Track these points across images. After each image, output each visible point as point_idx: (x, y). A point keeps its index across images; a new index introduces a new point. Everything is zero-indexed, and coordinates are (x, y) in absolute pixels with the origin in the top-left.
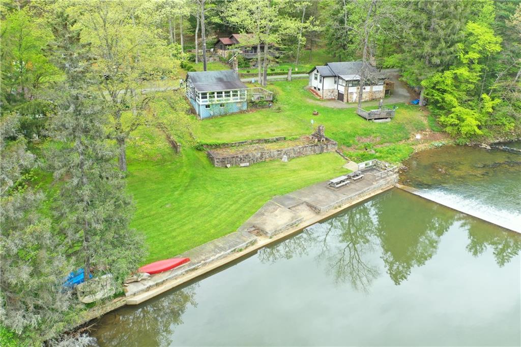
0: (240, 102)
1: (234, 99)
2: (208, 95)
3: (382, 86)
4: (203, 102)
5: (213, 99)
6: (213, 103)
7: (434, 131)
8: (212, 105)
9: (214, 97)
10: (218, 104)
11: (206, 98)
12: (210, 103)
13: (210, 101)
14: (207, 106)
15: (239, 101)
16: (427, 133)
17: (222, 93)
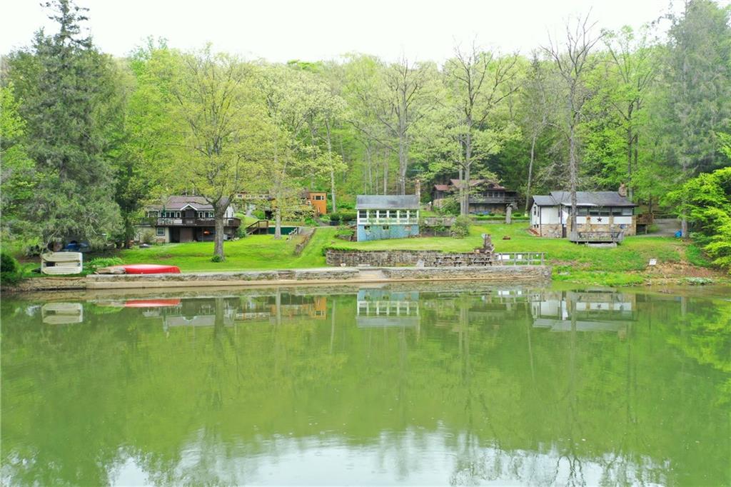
0: (409, 226)
1: (401, 221)
2: (368, 214)
3: (630, 217)
4: (361, 221)
5: (374, 219)
6: (374, 223)
7: (695, 265)
8: (373, 225)
9: (375, 216)
10: (380, 225)
11: (365, 217)
12: (370, 223)
13: (370, 221)
14: (366, 227)
15: (408, 223)
16: (682, 266)
17: (386, 212)
